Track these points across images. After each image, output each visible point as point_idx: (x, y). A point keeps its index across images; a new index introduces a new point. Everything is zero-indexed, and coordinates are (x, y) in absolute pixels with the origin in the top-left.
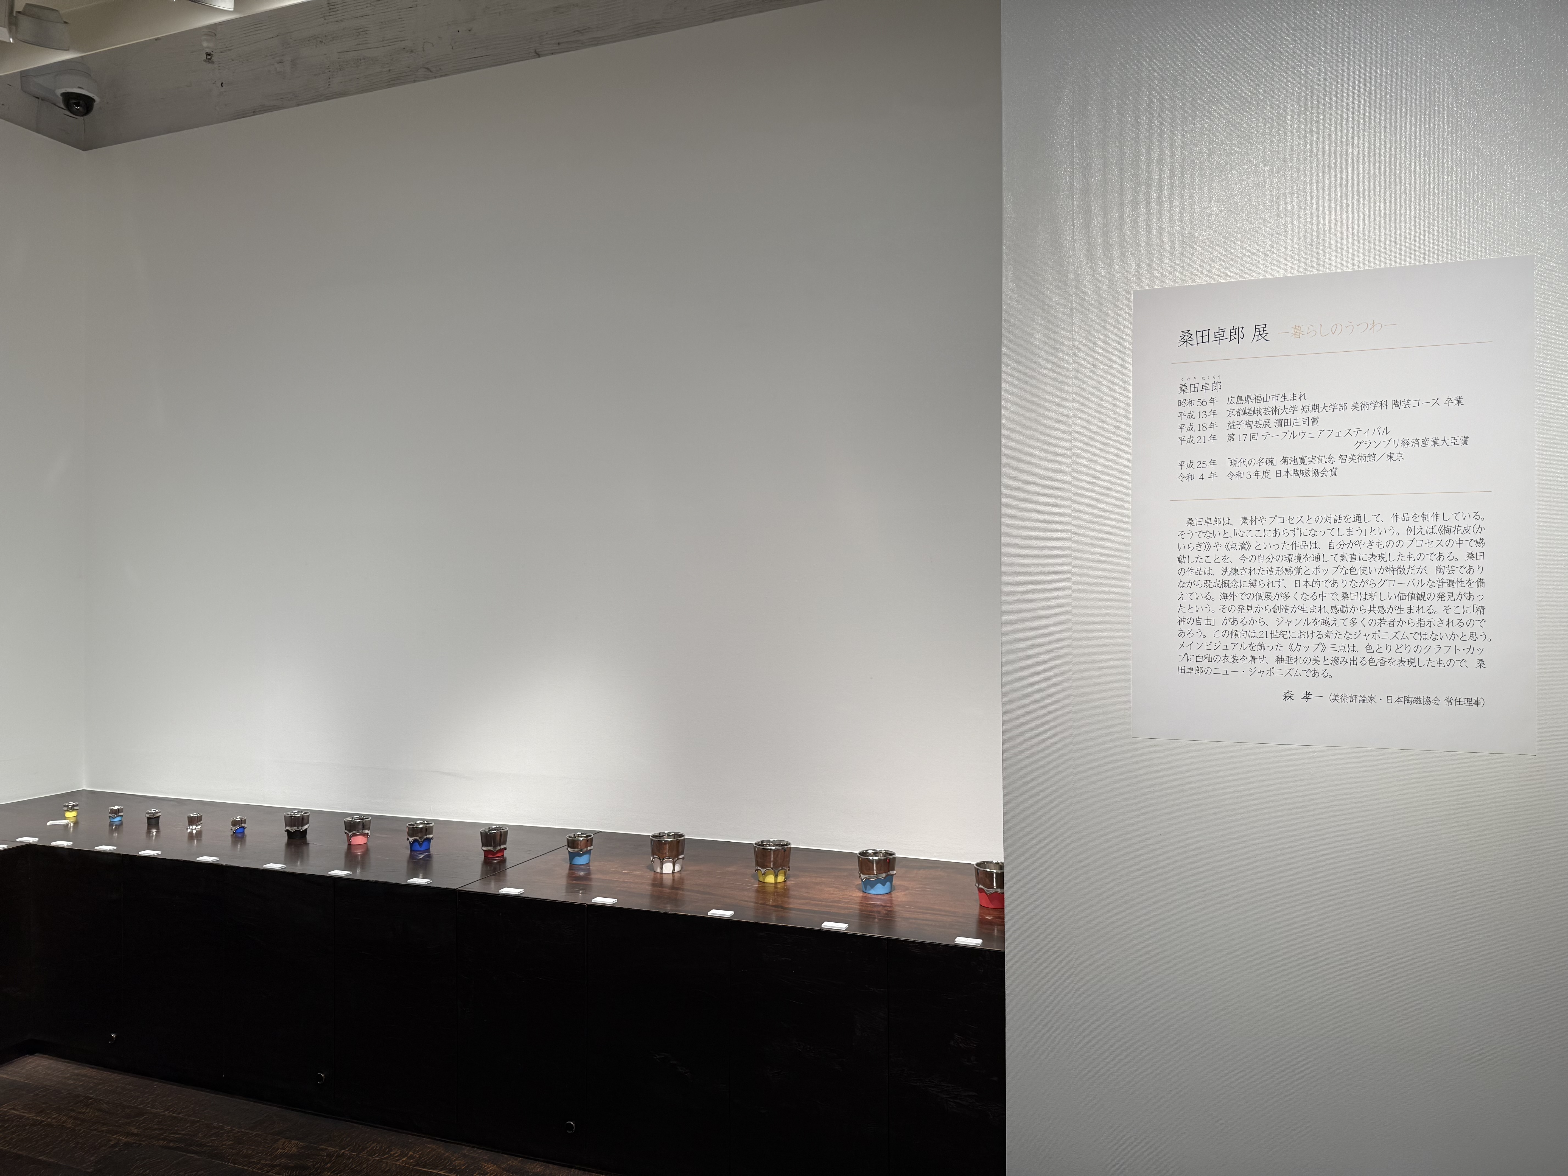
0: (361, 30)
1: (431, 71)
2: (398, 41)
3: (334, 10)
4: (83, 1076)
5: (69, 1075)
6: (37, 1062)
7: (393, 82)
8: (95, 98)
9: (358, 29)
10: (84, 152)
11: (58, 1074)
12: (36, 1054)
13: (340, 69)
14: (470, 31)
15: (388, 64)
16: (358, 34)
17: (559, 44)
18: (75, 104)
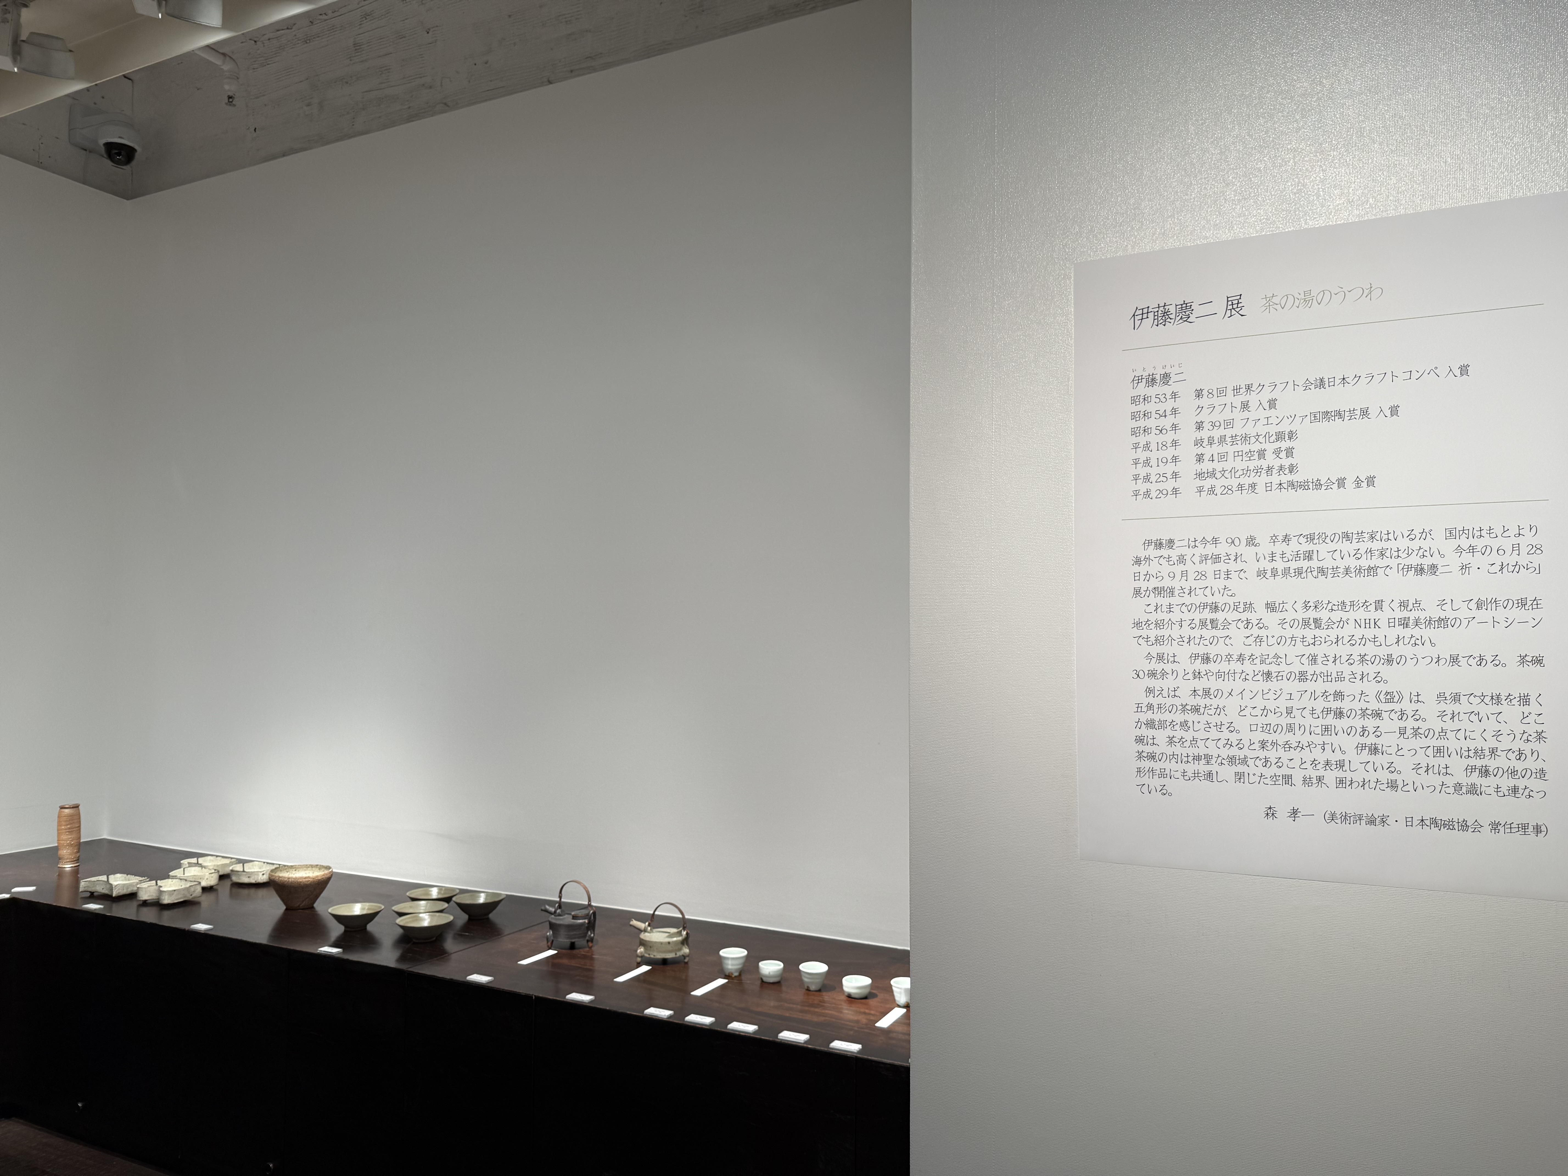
0: (385, 68)
1: (448, 106)
2: (417, 78)
3: (360, 50)
7: (410, 119)
8: (136, 147)
9: (381, 68)
10: (128, 201)
13: (364, 109)
14: (486, 63)
15: (408, 101)
16: (380, 73)
17: (572, 71)
18: (116, 153)
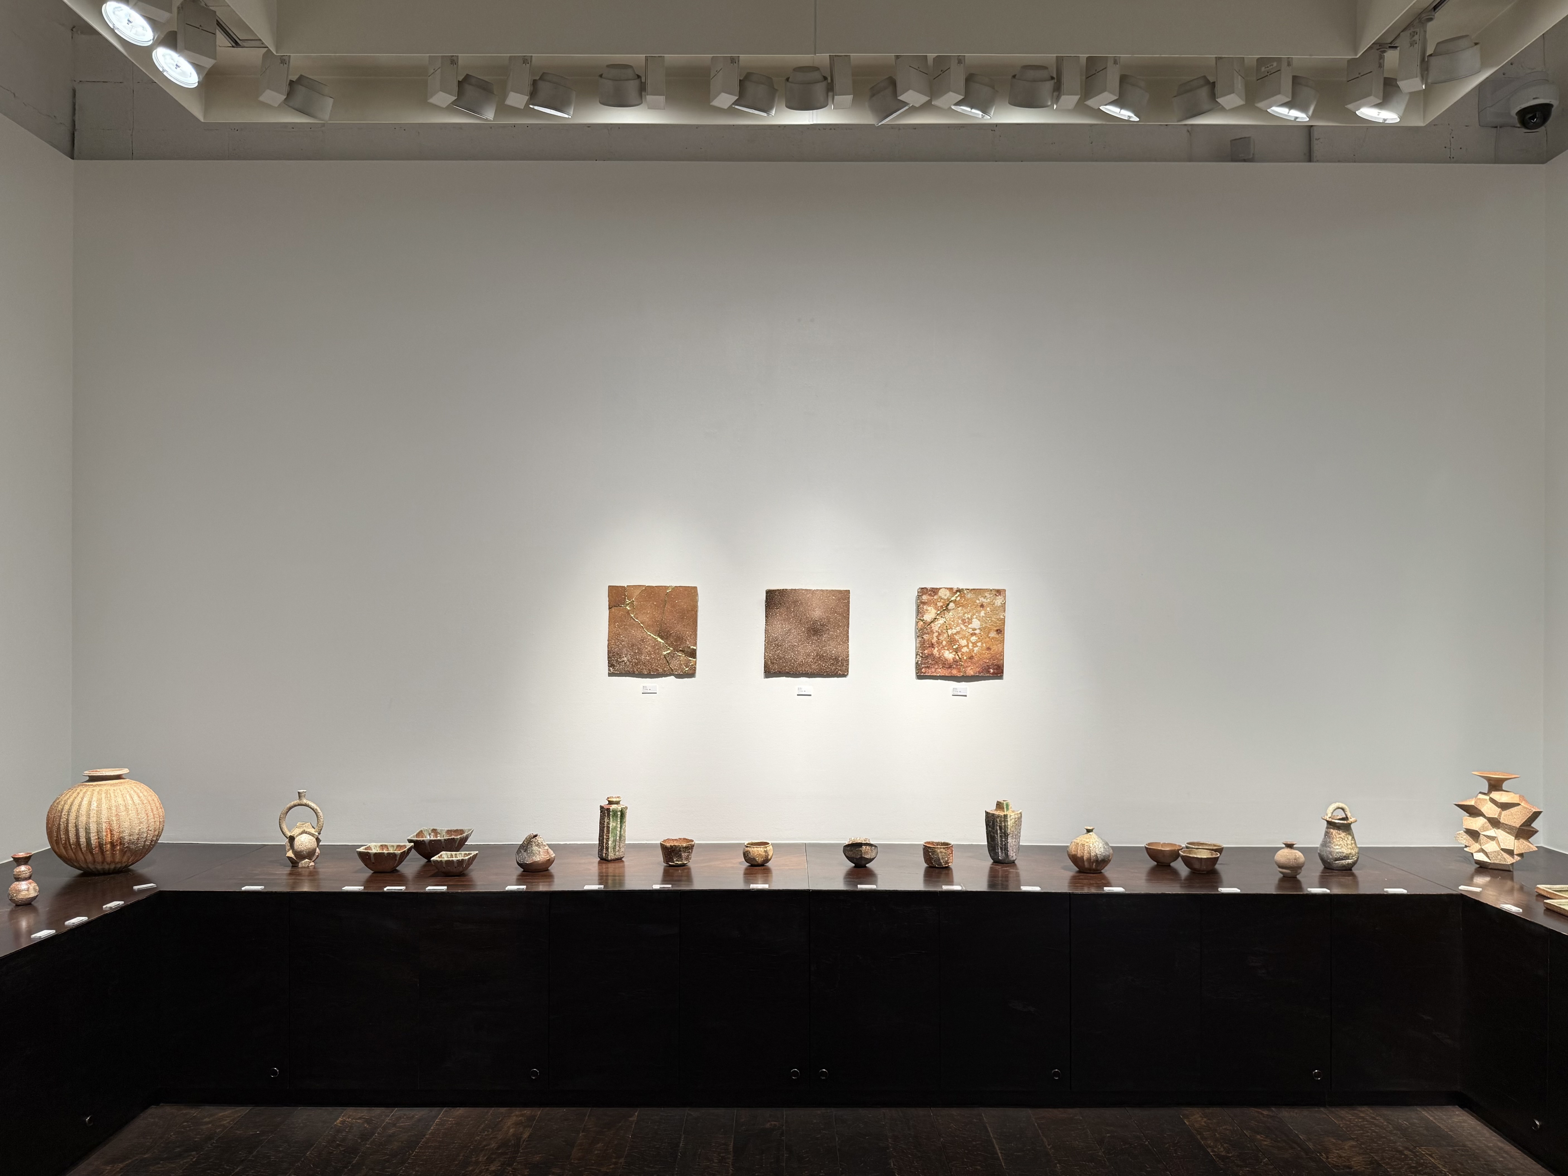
4: (1506, 1152)
5: (1491, 1145)
6: (1464, 1118)
11: (1481, 1139)
12: (1467, 1109)
18: (1531, 117)
